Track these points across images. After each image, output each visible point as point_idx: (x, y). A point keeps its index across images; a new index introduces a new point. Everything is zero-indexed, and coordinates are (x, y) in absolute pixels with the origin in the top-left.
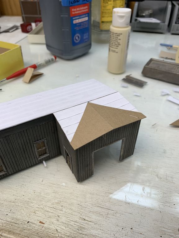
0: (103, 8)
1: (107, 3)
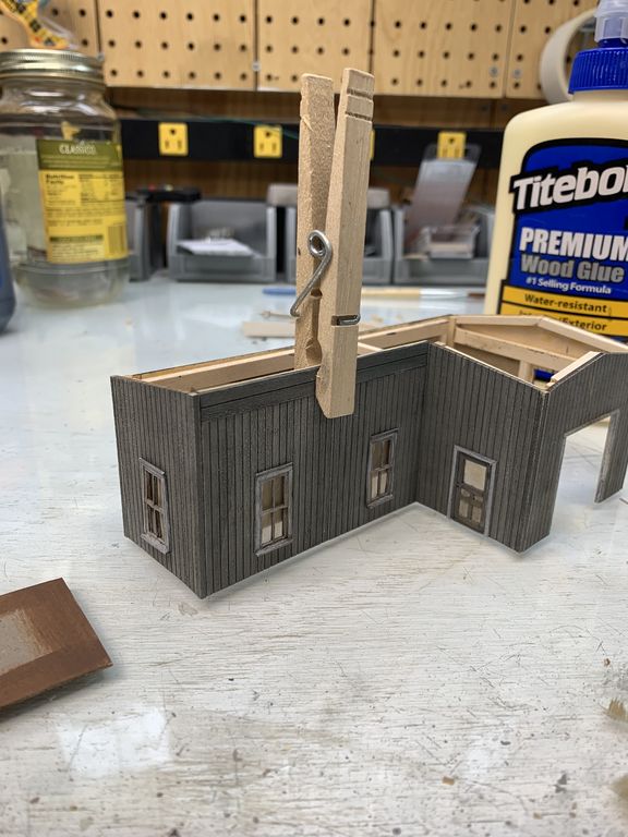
0: (48, 197)
1: (61, 183)
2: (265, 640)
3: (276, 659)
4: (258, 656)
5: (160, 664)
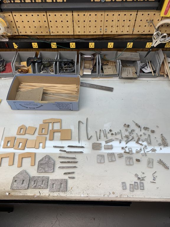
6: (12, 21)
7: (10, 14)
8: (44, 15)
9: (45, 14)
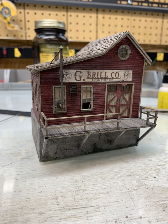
2: (155, 167)
3: (162, 171)
4: (157, 171)
5: (130, 176)
6: (21, 21)
7: (22, 11)
8: (64, 15)
9: (65, 13)
